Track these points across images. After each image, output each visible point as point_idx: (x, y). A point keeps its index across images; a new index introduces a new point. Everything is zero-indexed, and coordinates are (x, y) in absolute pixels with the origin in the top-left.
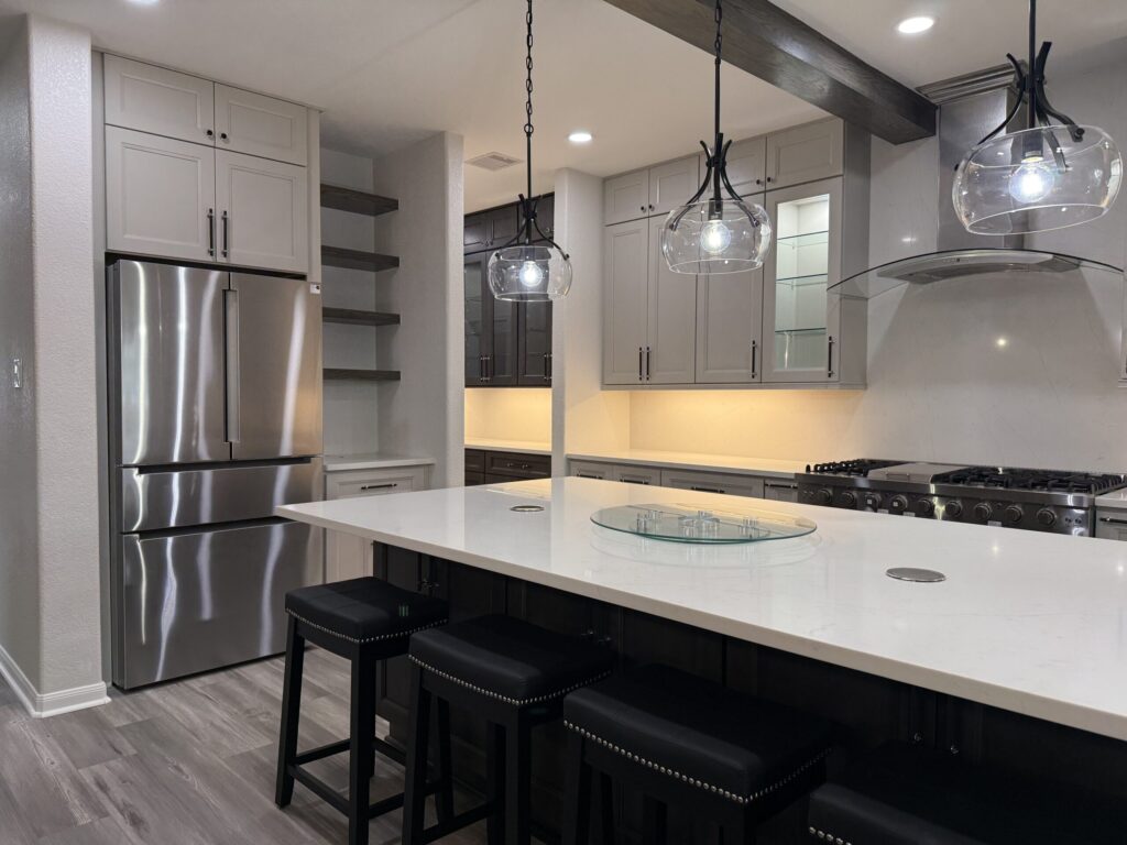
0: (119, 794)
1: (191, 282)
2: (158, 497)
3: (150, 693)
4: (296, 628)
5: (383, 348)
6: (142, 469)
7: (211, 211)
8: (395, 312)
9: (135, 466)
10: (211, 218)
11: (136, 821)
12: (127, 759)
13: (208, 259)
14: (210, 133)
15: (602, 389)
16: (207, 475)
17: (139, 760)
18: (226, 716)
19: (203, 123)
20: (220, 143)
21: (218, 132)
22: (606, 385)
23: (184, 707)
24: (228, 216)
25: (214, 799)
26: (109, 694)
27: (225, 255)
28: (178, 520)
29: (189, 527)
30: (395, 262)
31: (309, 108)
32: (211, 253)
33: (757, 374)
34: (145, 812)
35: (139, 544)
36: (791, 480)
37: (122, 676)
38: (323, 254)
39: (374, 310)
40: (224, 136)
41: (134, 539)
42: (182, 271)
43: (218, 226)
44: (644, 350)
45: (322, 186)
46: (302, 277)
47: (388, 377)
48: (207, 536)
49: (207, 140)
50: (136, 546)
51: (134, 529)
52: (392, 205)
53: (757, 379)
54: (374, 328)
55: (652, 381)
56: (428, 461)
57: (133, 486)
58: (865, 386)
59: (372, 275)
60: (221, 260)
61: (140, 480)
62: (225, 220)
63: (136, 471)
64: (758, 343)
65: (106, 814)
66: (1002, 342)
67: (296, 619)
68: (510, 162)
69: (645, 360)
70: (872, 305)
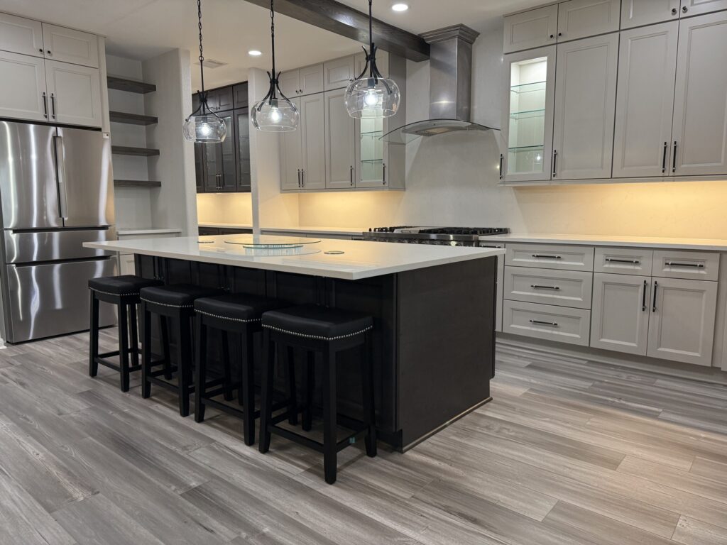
0: (14, 377)
1: (37, 132)
2: (25, 246)
3: (27, 345)
4: (94, 296)
5: (152, 168)
6: (15, 231)
7: (44, 93)
8: (157, 148)
9: (10, 229)
10: (44, 97)
11: (22, 384)
12: (17, 366)
13: (45, 120)
14: (41, 50)
15: (281, 192)
16: (56, 235)
17: (22, 366)
18: (67, 351)
19: (37, 46)
20: (47, 56)
21: (46, 49)
22: (283, 190)
23: (45, 349)
24: (54, 96)
25: (59, 376)
26: (5, 345)
27: (54, 117)
28: (37, 258)
29: (46, 262)
30: (155, 120)
31: (98, 36)
32: (46, 117)
33: (353, 184)
34: (26, 381)
35: (15, 270)
36: (361, 236)
37: (11, 337)
38: (110, 116)
39: (145, 148)
40: (49, 52)
41: (13, 268)
42: (32, 127)
43: (49, 102)
44: (301, 170)
45: (108, 77)
46: (99, 129)
47: (154, 185)
48: (57, 267)
49: (39, 54)
50: (14, 271)
51: (12, 261)
52: (152, 88)
53: (353, 186)
54: (146, 158)
55: (306, 187)
56: (179, 231)
57: (10, 242)
58: (404, 189)
59: (144, 127)
60: (52, 120)
61: (14, 237)
62: (53, 98)
63: (11, 232)
64: (353, 167)
65: (8, 383)
67: (94, 291)
68: (220, 64)
69: (301, 177)
70: (407, 147)
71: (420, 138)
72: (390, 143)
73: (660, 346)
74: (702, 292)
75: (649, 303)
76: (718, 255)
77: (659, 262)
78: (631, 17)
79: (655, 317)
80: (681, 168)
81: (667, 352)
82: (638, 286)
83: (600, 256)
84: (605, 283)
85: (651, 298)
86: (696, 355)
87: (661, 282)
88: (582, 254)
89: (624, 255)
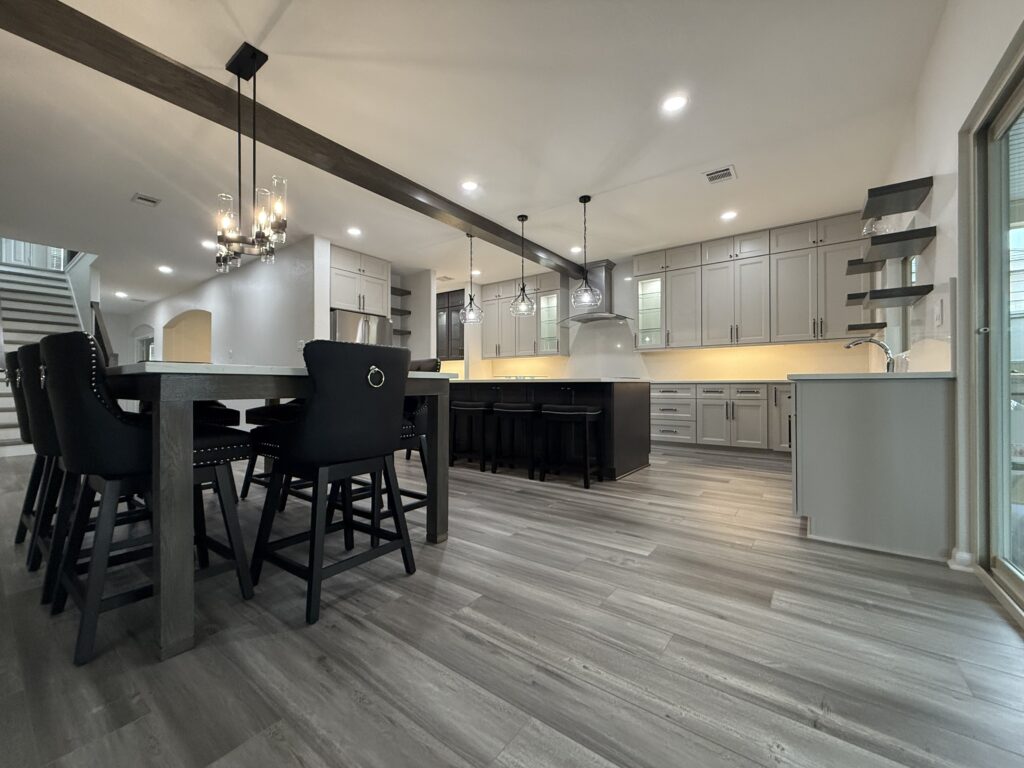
7: (360, 295)
8: (409, 330)
10: (360, 297)
14: (359, 269)
19: (357, 266)
20: (362, 273)
21: (362, 269)
22: (483, 358)
24: (364, 296)
27: (366, 310)
30: (409, 313)
31: (388, 262)
32: (360, 309)
33: (536, 352)
38: (391, 310)
39: (401, 329)
40: (363, 271)
44: (498, 346)
45: (392, 288)
46: (385, 318)
49: (358, 272)
52: (409, 293)
53: (535, 354)
54: (400, 336)
55: (502, 356)
58: (569, 355)
59: (404, 317)
60: (364, 311)
62: (363, 298)
64: (536, 342)
66: (619, 346)
68: (450, 279)
69: (498, 349)
70: (571, 330)
71: (580, 324)
72: (562, 327)
73: (738, 439)
74: (759, 406)
75: (730, 415)
76: (765, 386)
77: (733, 391)
78: (707, 258)
79: (734, 423)
80: (742, 340)
81: (743, 442)
82: (722, 405)
83: (700, 389)
84: (704, 405)
85: (731, 411)
86: (758, 443)
87: (736, 402)
88: (689, 389)
89: (714, 388)
